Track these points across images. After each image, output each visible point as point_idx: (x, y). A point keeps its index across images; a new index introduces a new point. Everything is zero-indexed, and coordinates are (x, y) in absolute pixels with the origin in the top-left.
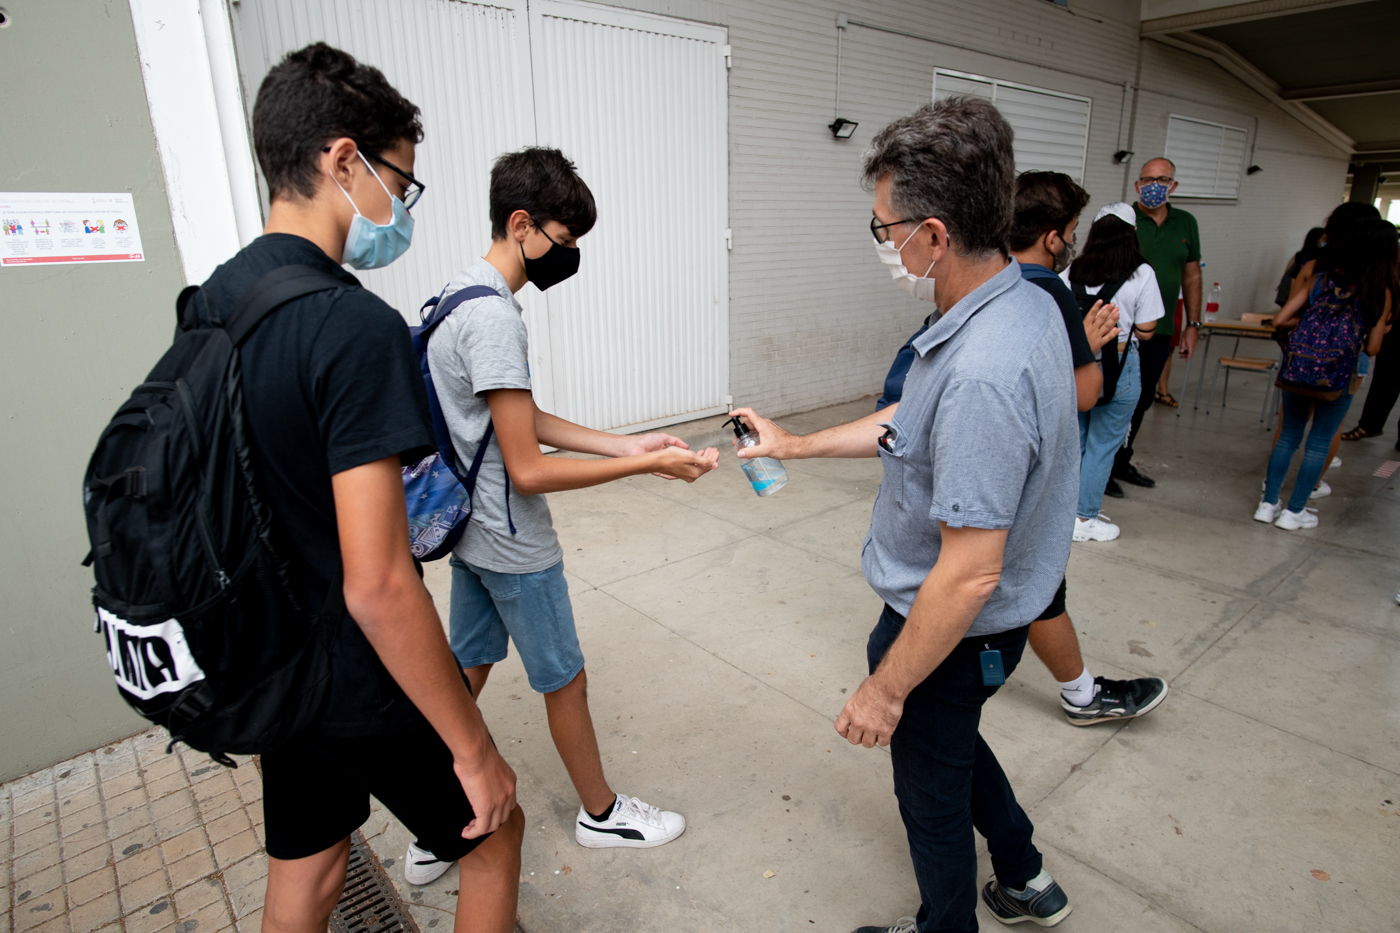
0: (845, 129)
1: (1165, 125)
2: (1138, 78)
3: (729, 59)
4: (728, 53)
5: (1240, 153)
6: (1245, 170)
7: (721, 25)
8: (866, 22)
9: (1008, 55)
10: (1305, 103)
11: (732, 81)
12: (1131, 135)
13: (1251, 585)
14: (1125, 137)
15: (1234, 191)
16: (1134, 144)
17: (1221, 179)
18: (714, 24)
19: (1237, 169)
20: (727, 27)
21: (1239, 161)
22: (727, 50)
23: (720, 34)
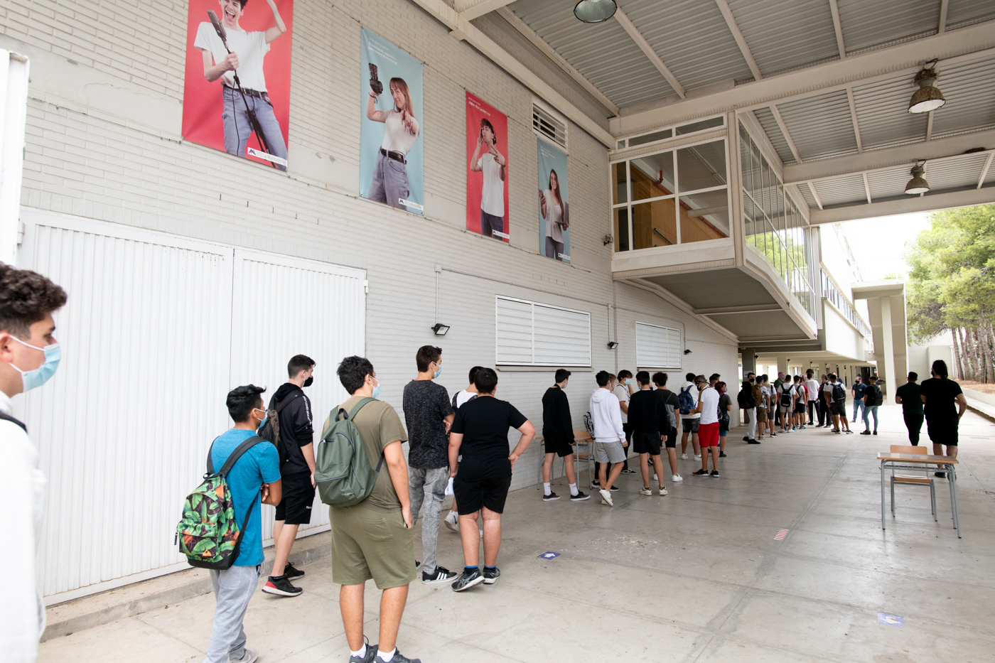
0: (442, 329)
1: (634, 327)
2: (615, 302)
3: (367, 288)
4: (367, 285)
5: (678, 343)
6: (683, 352)
7: (362, 269)
8: (453, 269)
9: (539, 289)
10: (708, 316)
11: (369, 301)
12: (615, 333)
13: (709, 623)
14: (612, 334)
15: (679, 364)
16: (618, 338)
17: (670, 357)
18: (358, 268)
19: (678, 351)
20: (366, 270)
21: (679, 347)
22: (366, 283)
23: (362, 274)
